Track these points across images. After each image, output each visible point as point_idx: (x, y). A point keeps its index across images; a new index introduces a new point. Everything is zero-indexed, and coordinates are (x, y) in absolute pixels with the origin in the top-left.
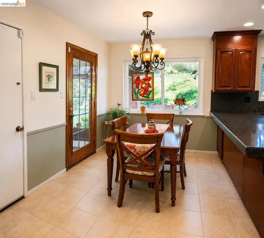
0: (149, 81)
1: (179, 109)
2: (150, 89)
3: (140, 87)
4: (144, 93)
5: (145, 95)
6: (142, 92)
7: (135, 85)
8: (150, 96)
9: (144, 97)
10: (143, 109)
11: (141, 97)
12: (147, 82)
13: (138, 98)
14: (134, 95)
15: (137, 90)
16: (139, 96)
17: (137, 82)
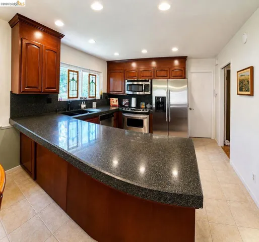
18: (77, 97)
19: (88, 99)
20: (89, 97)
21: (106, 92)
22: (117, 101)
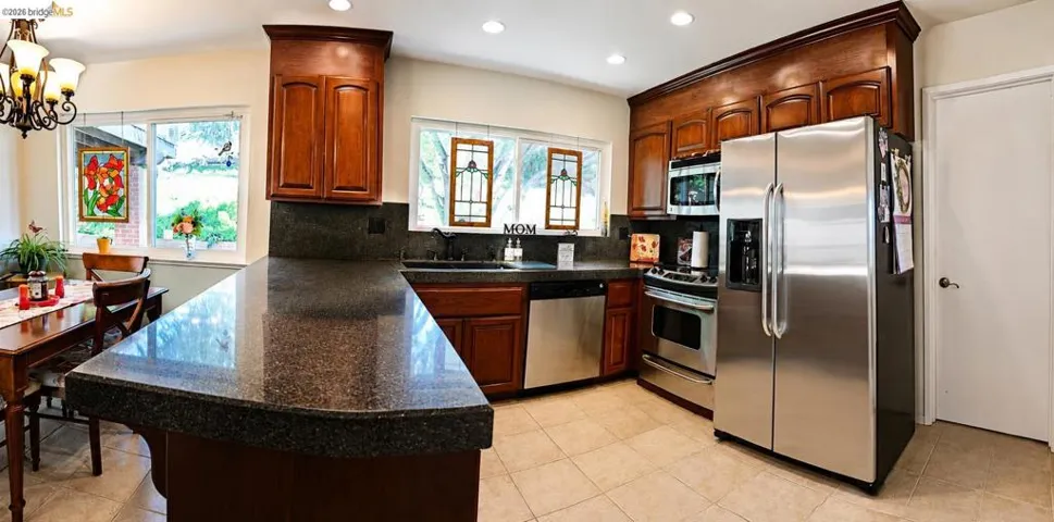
0: (119, 170)
1: (185, 246)
2: (121, 192)
3: (98, 185)
4: (107, 204)
5: (109, 208)
6: (102, 200)
7: (86, 182)
8: (122, 211)
9: (107, 211)
10: (102, 242)
11: (100, 214)
12: (114, 174)
13: (93, 214)
14: (85, 206)
15: (91, 193)
16: (96, 210)
17: (92, 173)
18: (488, 224)
19: (541, 230)
20: (548, 227)
21: (624, 212)
22: (654, 245)
